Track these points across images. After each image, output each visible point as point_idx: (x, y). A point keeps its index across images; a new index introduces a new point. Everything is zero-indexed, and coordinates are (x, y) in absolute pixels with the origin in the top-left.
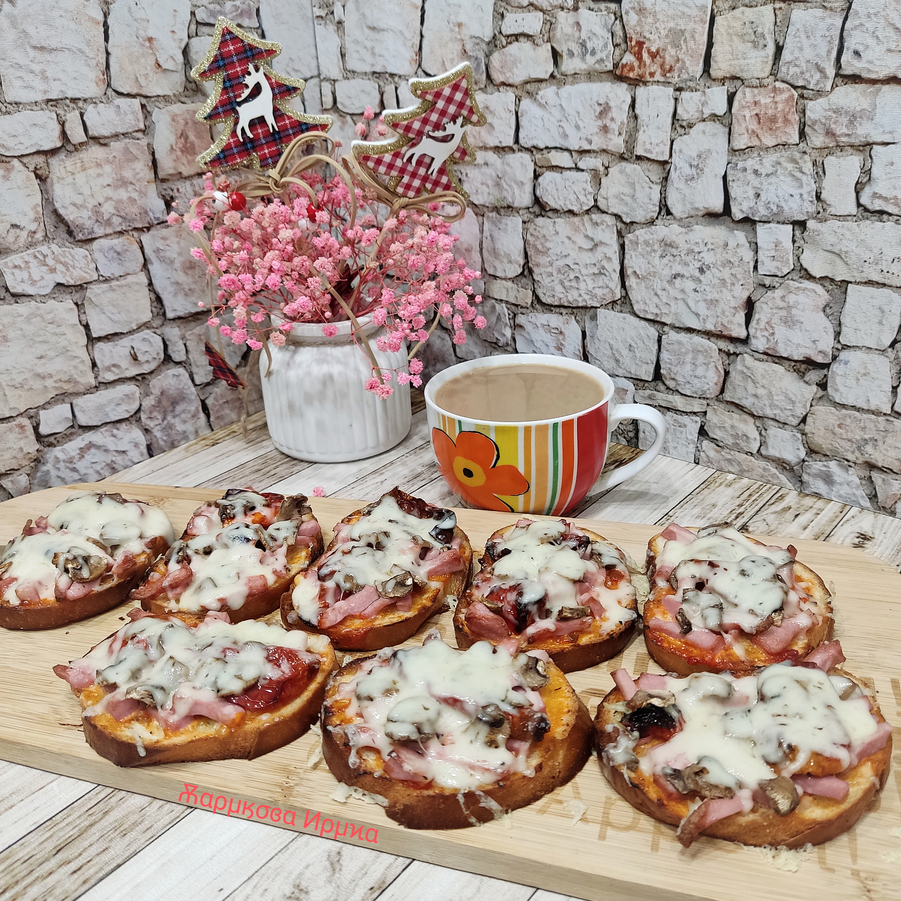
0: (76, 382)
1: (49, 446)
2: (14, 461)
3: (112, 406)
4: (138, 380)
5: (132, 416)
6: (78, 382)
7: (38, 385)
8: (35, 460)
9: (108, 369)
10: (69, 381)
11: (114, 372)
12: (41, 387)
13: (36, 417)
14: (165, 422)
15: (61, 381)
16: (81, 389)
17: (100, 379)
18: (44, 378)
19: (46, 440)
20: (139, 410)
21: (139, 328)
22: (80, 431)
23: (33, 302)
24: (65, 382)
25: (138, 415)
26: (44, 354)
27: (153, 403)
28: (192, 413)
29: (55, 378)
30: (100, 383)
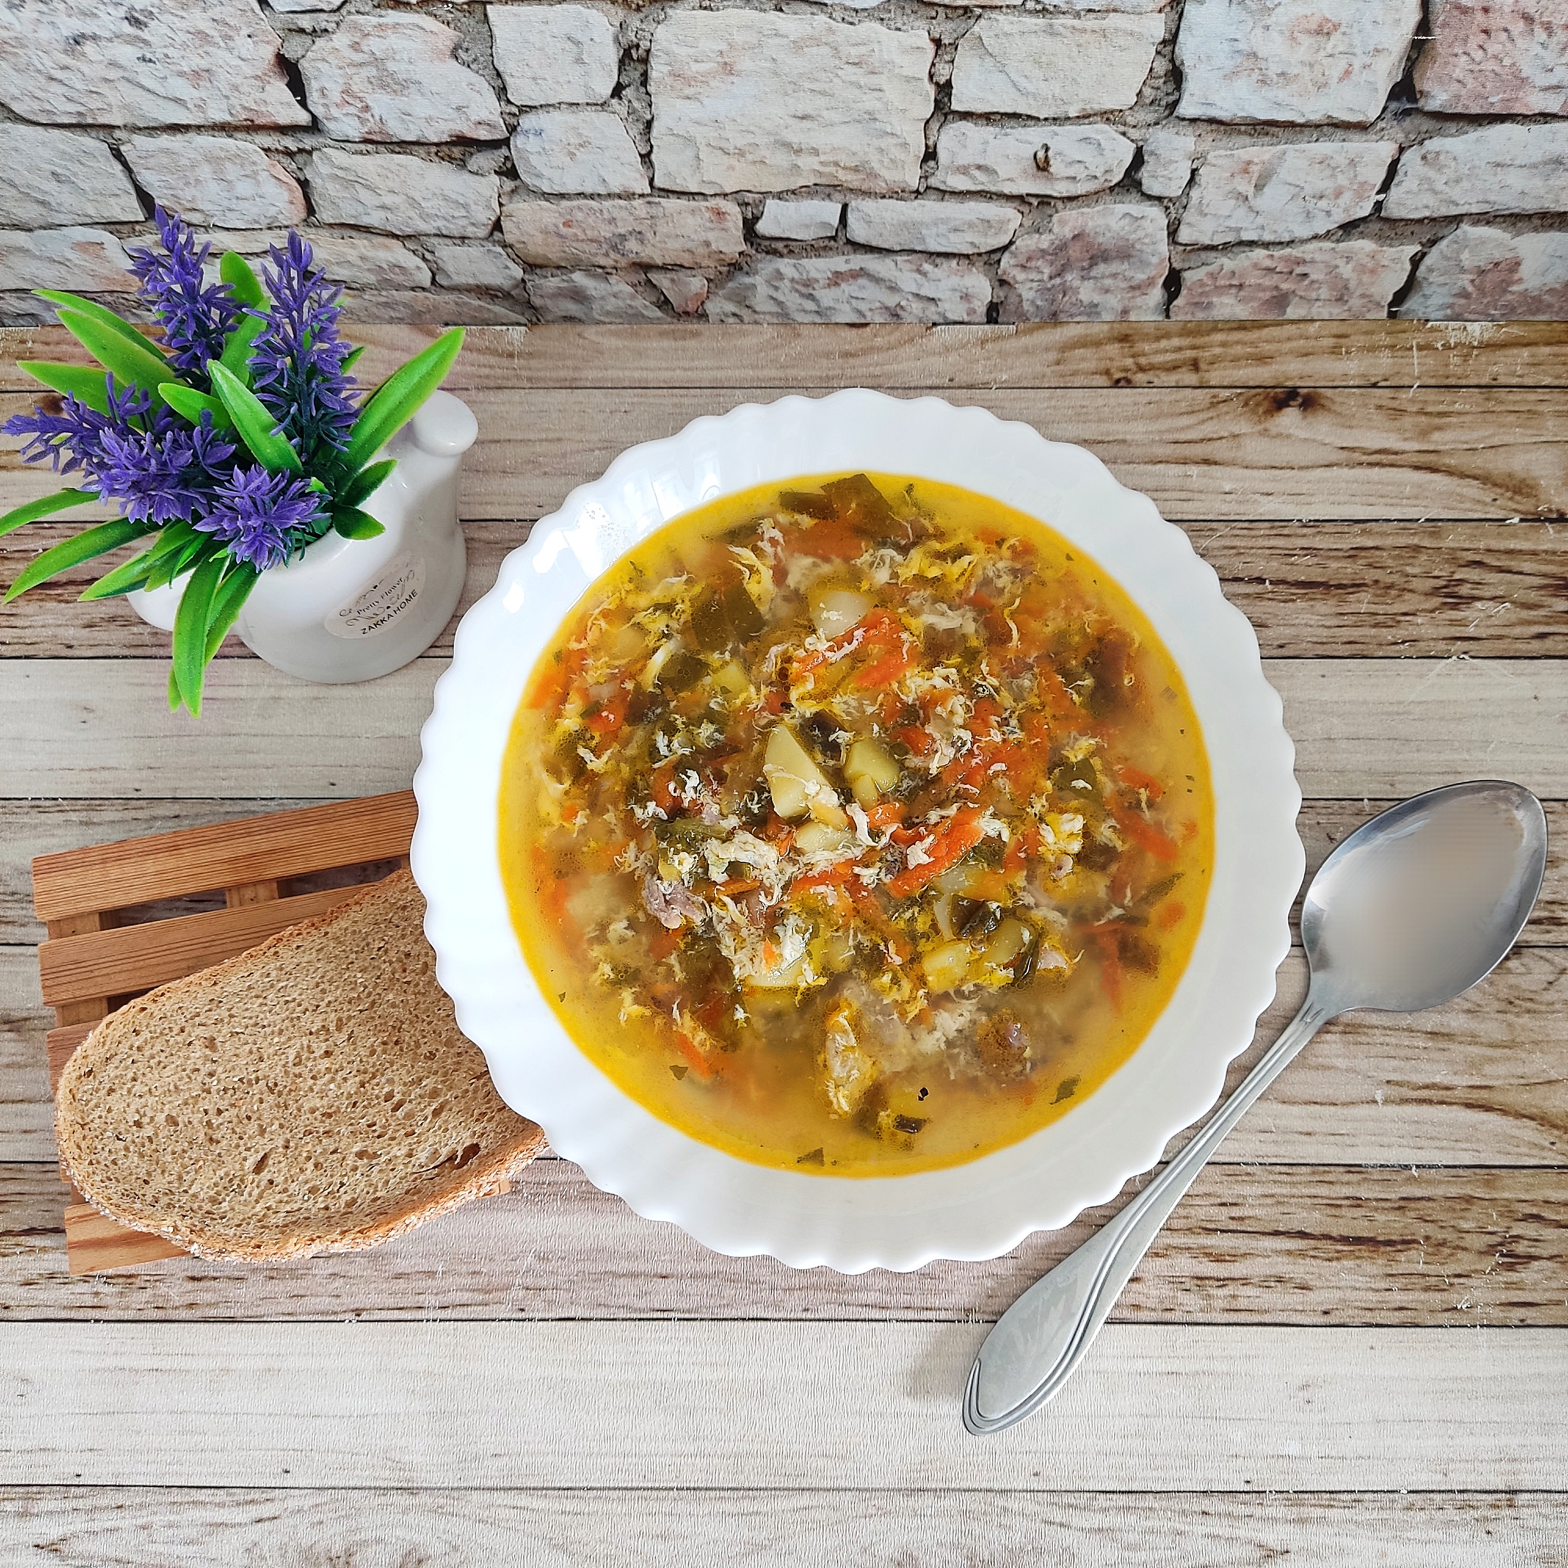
0: (872, 175)
1: (767, 253)
2: (686, 255)
3: (943, 229)
4: (1030, 204)
5: (980, 255)
6: (876, 176)
7: (781, 159)
8: (729, 265)
9: (964, 170)
10: (856, 169)
11: (973, 178)
12: (786, 164)
13: (757, 206)
14: (1058, 281)
15: (836, 164)
16: (881, 187)
17: (933, 182)
18: (798, 152)
19: (767, 243)
20: (1005, 248)
21: (1084, 117)
22: (849, 248)
23: (822, 18)
24: (844, 168)
25: (995, 257)
26: (813, 113)
27: (1045, 245)
28: (1133, 283)
29: (823, 158)
30: (928, 188)
